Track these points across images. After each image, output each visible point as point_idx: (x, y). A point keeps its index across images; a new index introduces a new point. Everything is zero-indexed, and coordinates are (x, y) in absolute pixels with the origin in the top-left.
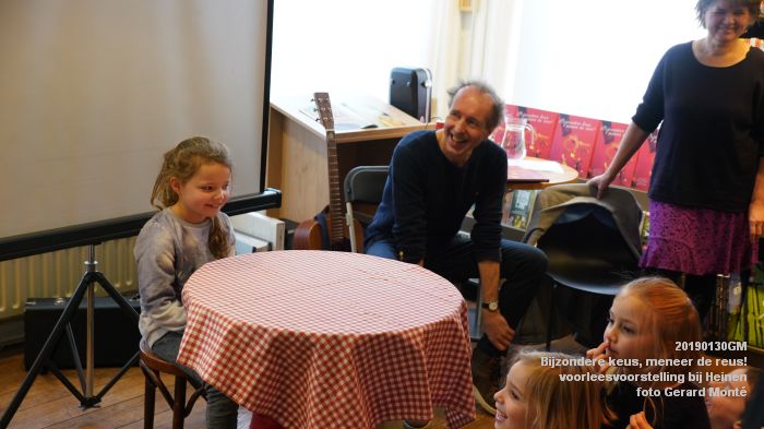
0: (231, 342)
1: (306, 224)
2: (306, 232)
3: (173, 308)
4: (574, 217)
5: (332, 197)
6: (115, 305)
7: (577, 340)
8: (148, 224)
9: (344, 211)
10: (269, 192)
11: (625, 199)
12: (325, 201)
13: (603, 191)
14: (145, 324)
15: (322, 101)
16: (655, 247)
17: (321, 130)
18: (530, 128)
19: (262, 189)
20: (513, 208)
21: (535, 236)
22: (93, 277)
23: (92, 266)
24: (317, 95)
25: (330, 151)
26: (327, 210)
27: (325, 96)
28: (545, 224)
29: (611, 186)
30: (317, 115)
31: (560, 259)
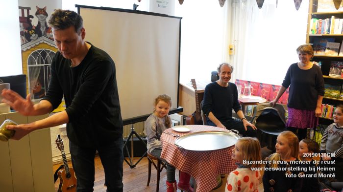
0: (176, 152)
1: (189, 116)
2: (190, 119)
3: (157, 141)
4: (267, 113)
5: (197, 108)
6: (139, 140)
7: (268, 148)
8: (149, 118)
9: (200, 113)
10: (180, 108)
11: (280, 107)
12: (195, 110)
13: (274, 105)
14: (149, 146)
15: (193, 82)
16: (290, 121)
17: (193, 90)
18: (252, 87)
19: (178, 107)
20: (247, 110)
21: (256, 118)
22: (133, 132)
23: (133, 130)
24: (192, 80)
25: (196, 96)
26: (195, 112)
27: (194, 80)
28: (258, 115)
29: (277, 103)
30: (192, 86)
31: (263, 125)
